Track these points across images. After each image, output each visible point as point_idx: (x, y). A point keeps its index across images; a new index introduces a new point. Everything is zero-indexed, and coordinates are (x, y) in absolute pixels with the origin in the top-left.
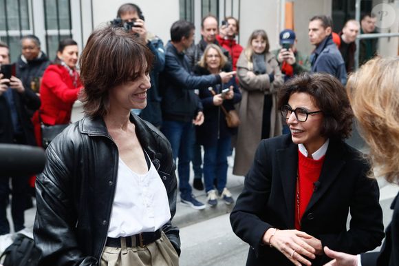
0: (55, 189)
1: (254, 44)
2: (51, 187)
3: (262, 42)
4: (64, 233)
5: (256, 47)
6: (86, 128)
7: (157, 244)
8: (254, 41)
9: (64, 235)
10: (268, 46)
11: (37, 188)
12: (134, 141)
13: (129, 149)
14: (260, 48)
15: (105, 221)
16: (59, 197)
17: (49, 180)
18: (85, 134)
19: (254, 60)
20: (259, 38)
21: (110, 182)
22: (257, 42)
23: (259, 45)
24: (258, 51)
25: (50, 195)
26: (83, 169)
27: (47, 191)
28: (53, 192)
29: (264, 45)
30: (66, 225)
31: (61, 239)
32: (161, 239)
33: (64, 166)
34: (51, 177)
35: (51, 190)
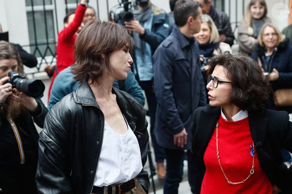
0: (56, 147)
1: (253, 10)
2: (53, 145)
3: (260, 8)
5: (254, 13)
6: (80, 99)
7: (132, 192)
8: (253, 6)
9: (61, 183)
10: (266, 12)
11: (40, 146)
12: (116, 108)
13: (113, 115)
14: (259, 14)
15: (92, 172)
16: (59, 153)
17: (51, 140)
18: (80, 104)
19: (254, 25)
20: (257, 4)
21: (98, 142)
22: (255, 8)
23: (257, 10)
24: (256, 17)
25: (52, 151)
26: (77, 131)
27: (49, 148)
28: (55, 149)
29: (262, 10)
30: (63, 175)
31: (59, 185)
32: (135, 188)
33: (63, 129)
34: (53, 137)
35: (52, 147)
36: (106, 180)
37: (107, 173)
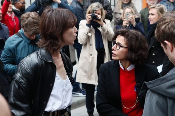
4: (27, 107)
5: (124, 0)
6: (43, 57)
11: (15, 84)
15: (45, 102)
18: (43, 60)
21: (51, 84)
24: (125, 2)
25: (23, 88)
27: (21, 86)
30: (28, 103)
33: (32, 75)
34: (25, 79)
35: (24, 85)
36: (53, 108)
37: (54, 104)
